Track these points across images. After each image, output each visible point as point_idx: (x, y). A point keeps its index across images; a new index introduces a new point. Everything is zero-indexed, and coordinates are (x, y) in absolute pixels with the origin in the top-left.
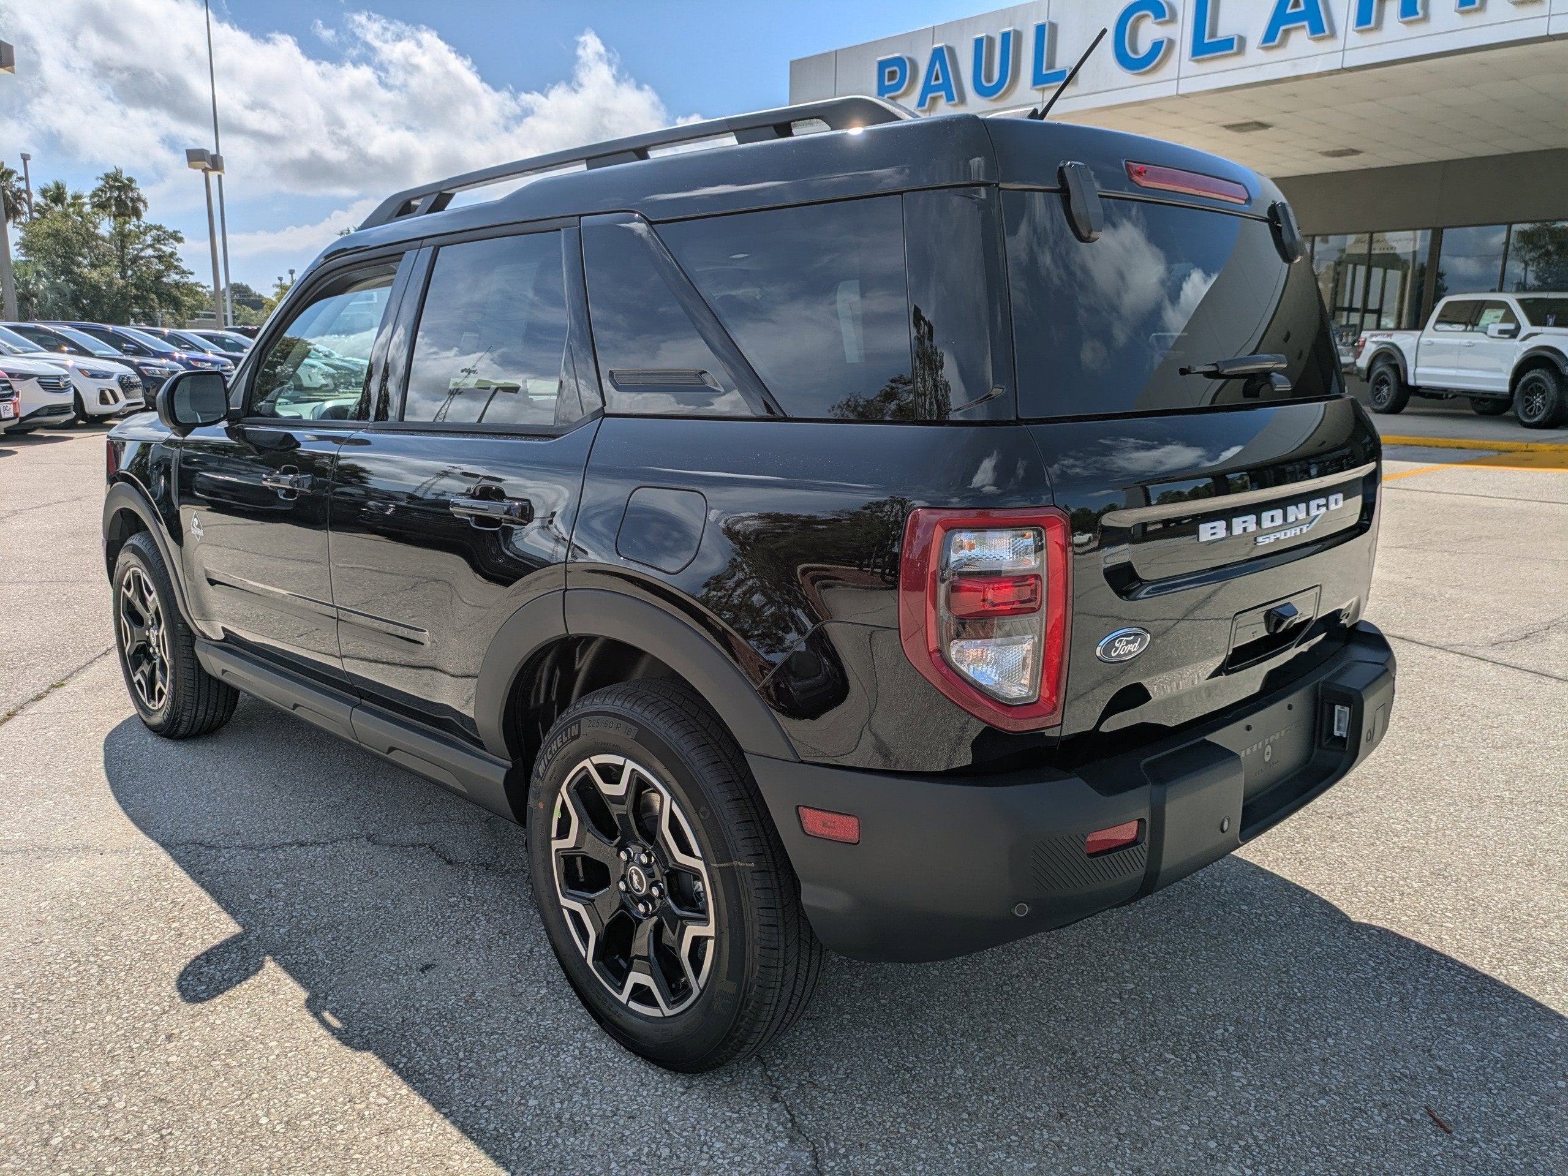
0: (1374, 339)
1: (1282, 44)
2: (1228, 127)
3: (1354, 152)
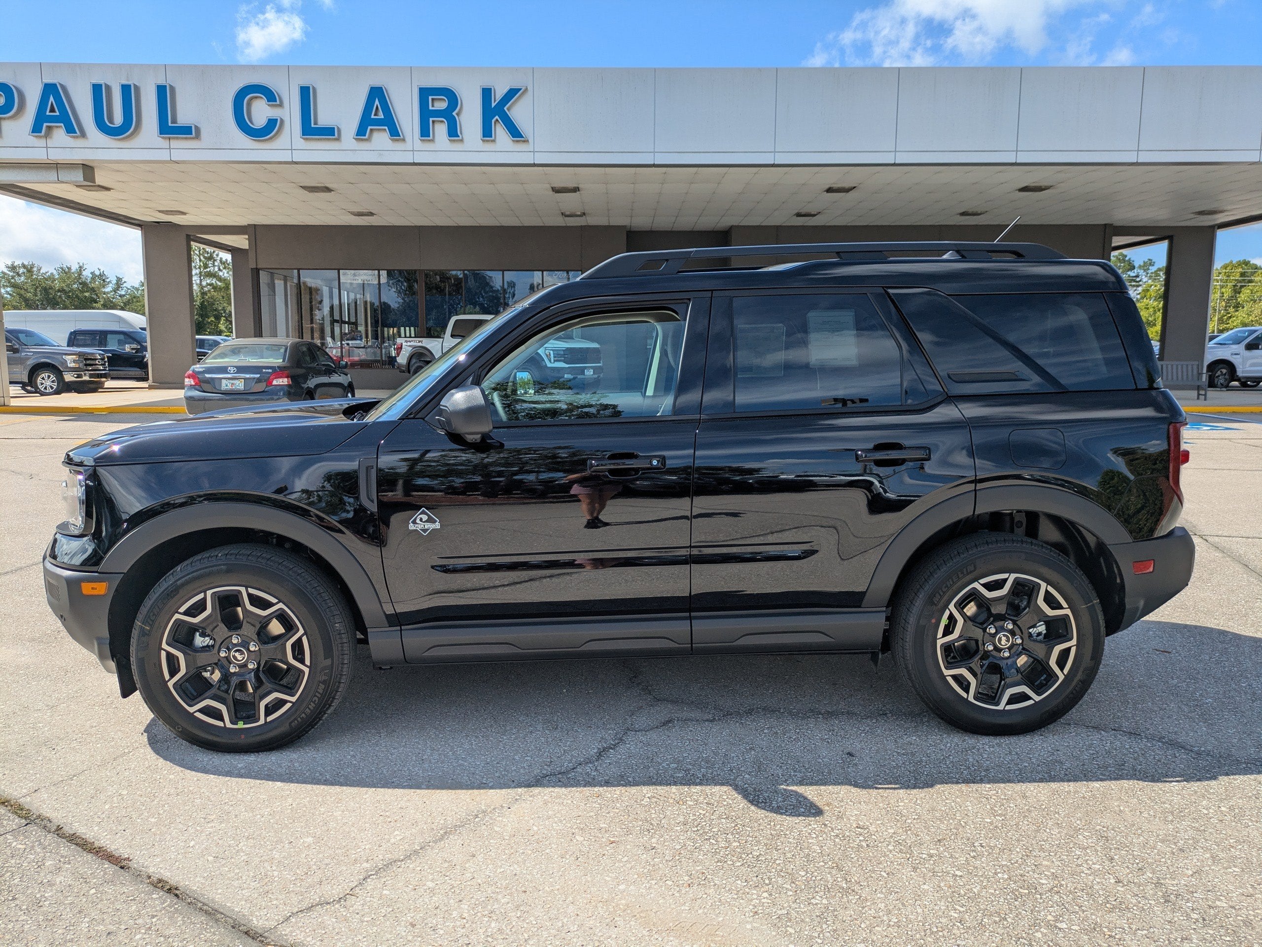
0: (409, 344)
1: (369, 140)
2: (303, 187)
3: (371, 214)
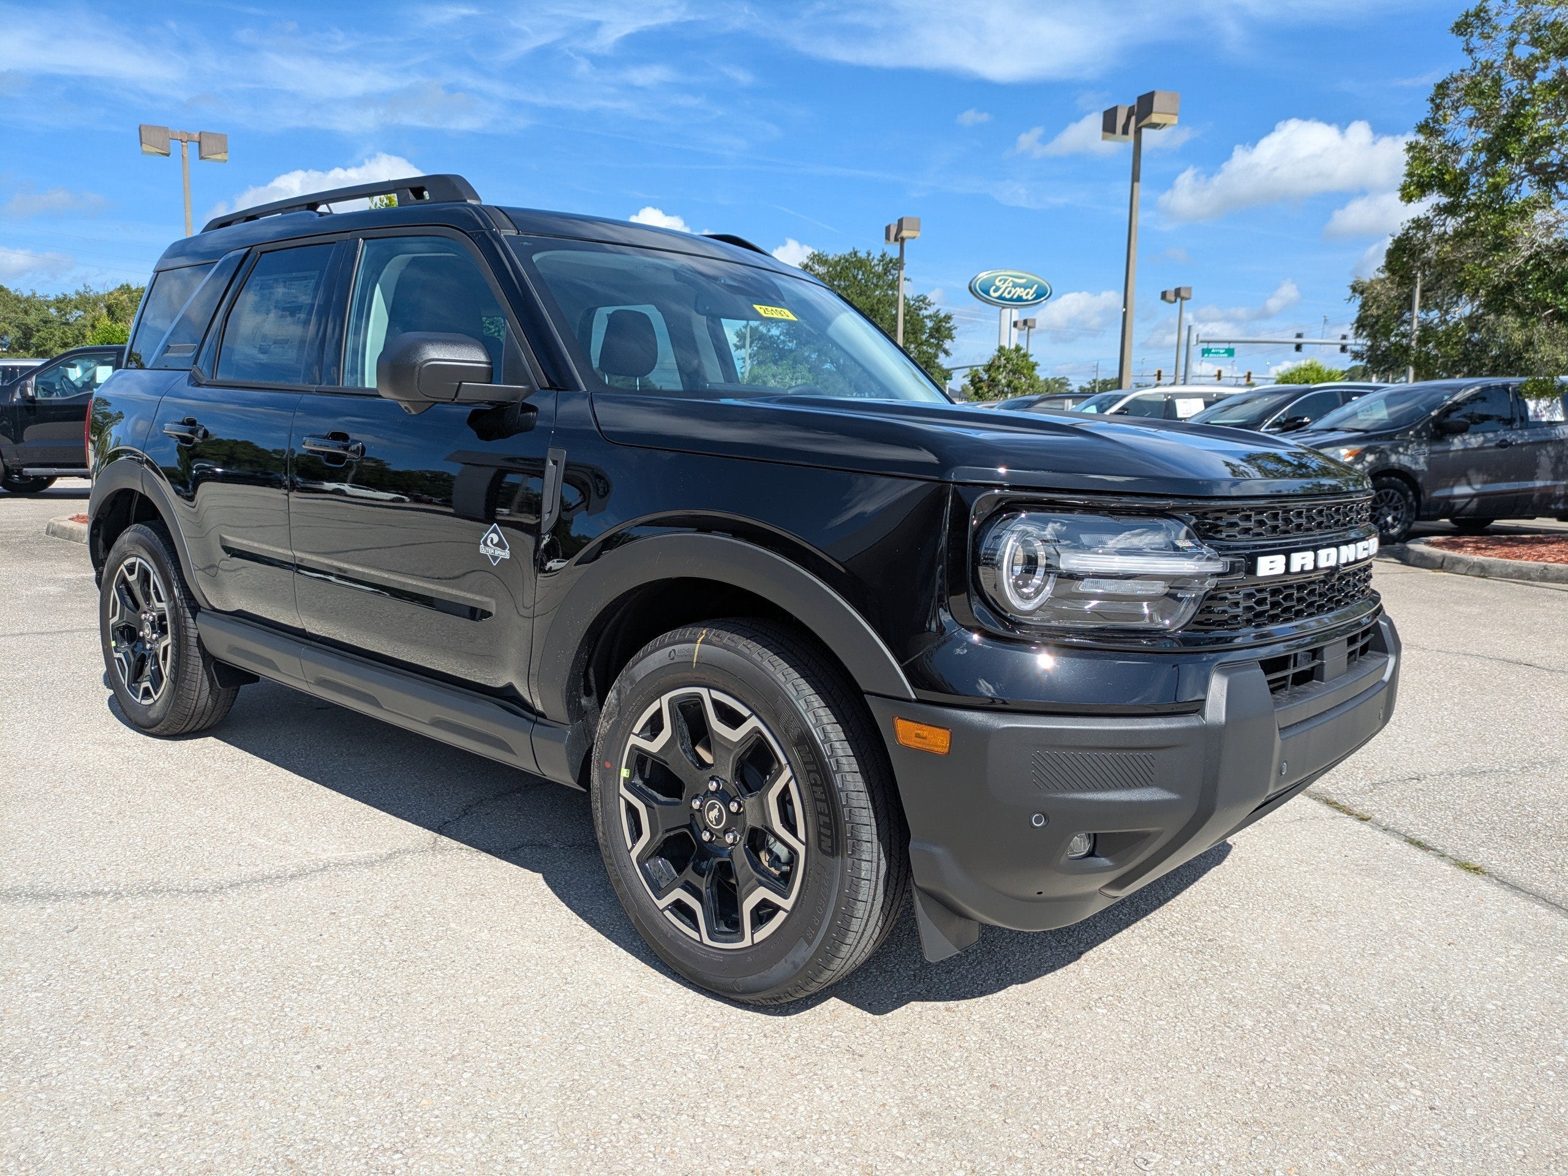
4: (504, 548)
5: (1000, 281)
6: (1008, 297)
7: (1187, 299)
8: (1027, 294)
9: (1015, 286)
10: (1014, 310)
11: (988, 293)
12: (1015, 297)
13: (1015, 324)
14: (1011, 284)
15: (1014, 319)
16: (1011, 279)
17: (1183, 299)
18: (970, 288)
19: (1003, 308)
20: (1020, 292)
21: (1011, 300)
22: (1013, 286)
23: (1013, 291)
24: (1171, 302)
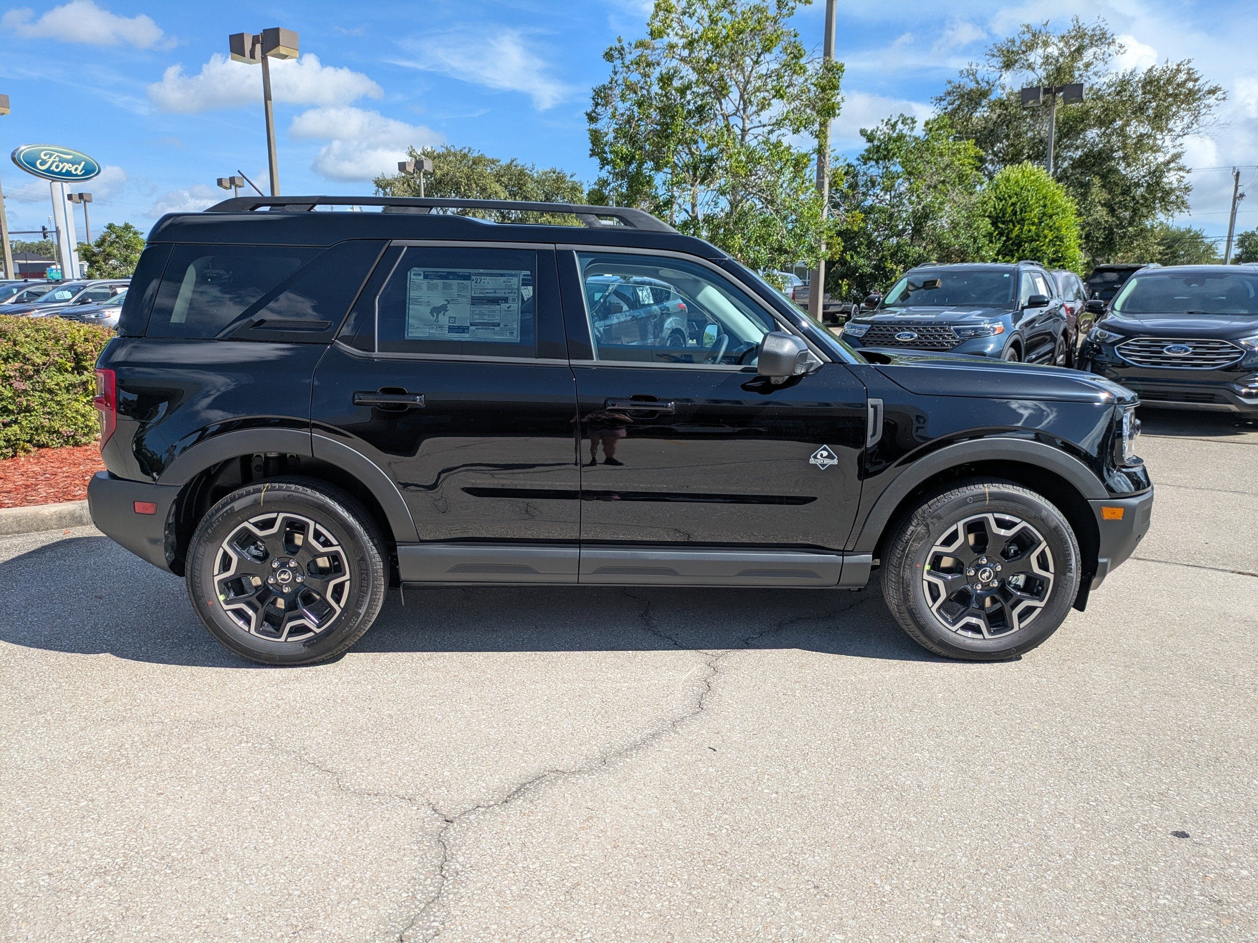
4: (833, 458)
5: (45, 155)
6: (57, 170)
7: (240, 187)
8: (76, 170)
9: (62, 161)
10: (64, 184)
11: (35, 166)
12: (64, 171)
13: (70, 197)
14: (57, 159)
15: (66, 193)
16: (56, 154)
17: (236, 186)
18: (14, 159)
19: (53, 181)
20: (67, 166)
21: (60, 173)
22: (60, 161)
23: (61, 166)
24: (226, 188)
